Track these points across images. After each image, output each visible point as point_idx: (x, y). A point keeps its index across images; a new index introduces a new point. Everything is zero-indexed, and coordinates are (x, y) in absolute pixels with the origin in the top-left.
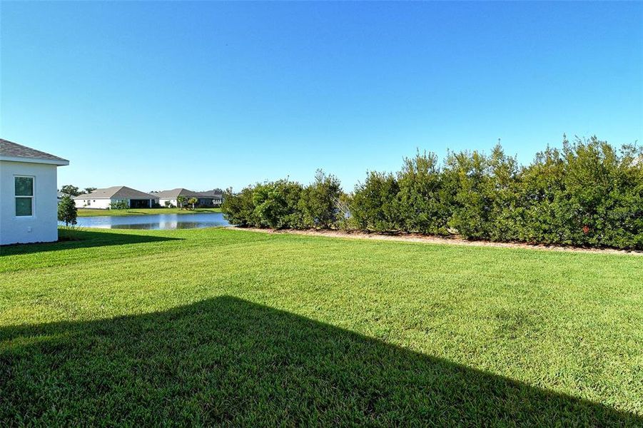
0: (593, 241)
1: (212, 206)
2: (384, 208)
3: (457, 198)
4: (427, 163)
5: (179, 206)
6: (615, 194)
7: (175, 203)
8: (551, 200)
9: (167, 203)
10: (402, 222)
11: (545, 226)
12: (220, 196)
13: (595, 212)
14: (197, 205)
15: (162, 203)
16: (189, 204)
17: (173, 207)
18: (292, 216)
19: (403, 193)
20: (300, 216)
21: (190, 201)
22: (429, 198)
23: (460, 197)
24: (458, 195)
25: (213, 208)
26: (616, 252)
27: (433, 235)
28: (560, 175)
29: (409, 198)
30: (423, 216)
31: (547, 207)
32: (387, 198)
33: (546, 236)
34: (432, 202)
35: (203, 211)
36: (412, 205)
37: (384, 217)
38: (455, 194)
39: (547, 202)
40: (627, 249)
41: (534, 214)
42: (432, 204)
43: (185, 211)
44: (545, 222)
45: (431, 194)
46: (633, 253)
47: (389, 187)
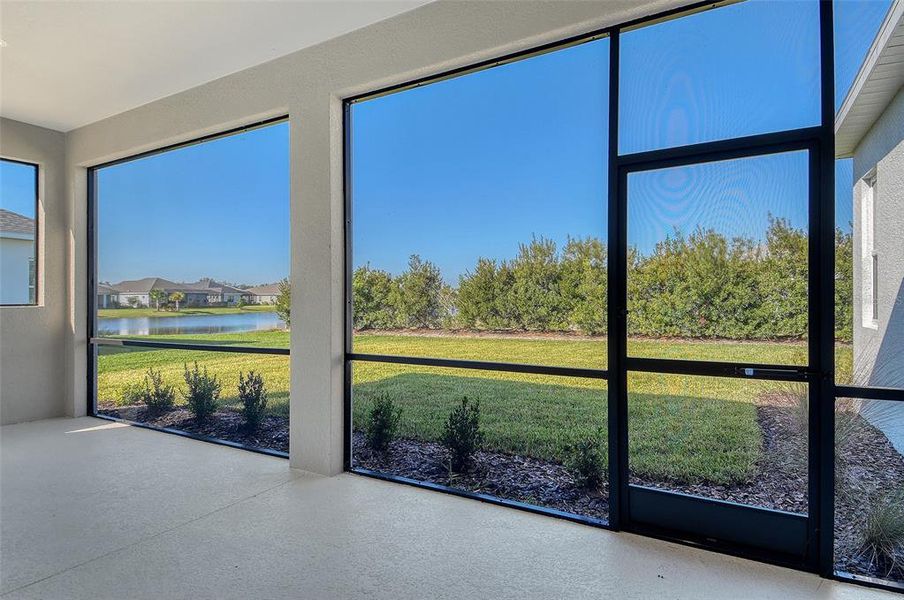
0: (708, 333)
1: (206, 304)
2: (498, 302)
3: (579, 291)
4: (545, 251)
5: (153, 305)
6: (729, 287)
7: (145, 300)
8: (671, 292)
9: (132, 301)
10: (518, 318)
11: (666, 319)
12: (219, 290)
13: (711, 304)
14: (182, 303)
15: (123, 300)
16: (169, 302)
17: (141, 306)
18: (380, 314)
19: (520, 284)
20: (391, 313)
21: (172, 298)
22: (549, 290)
23: (582, 289)
24: (580, 286)
25: (210, 307)
26: (730, 343)
27: (553, 331)
28: (679, 267)
29: (527, 291)
30: (543, 311)
31: (667, 299)
32: (502, 290)
33: (668, 328)
34: (552, 295)
35: (194, 313)
36: (530, 299)
37: (497, 312)
38: (576, 286)
39: (667, 294)
40: (739, 339)
41: (655, 306)
42: (552, 297)
43: (163, 313)
44: (666, 314)
45: (551, 286)
46: (744, 343)
47: (504, 278)
